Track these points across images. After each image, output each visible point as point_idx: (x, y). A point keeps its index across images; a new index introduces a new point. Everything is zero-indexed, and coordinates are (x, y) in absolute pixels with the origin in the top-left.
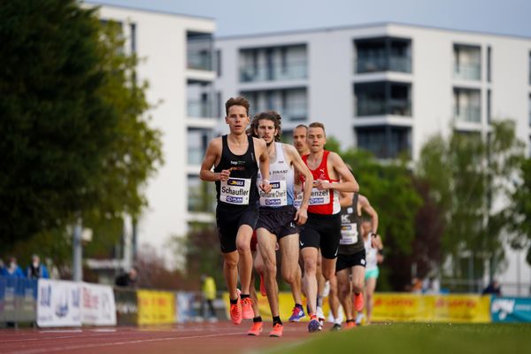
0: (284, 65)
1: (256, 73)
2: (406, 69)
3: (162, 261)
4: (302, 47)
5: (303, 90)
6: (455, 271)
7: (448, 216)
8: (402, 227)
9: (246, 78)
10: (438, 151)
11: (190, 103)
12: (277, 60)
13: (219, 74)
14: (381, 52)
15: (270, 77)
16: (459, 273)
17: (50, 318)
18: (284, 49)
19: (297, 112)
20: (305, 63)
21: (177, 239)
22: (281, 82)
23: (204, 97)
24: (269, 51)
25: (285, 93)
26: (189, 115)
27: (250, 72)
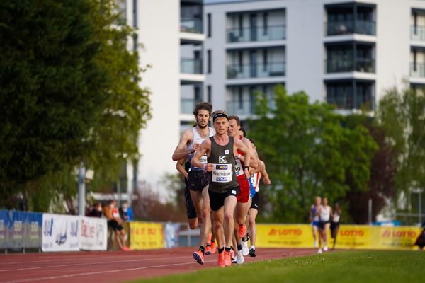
0: (265, 27)
1: (241, 35)
2: (371, 31)
3: (157, 195)
4: (281, 12)
5: (282, 49)
6: (406, 206)
7: (401, 159)
8: (360, 169)
9: (232, 38)
10: (394, 102)
11: (183, 60)
12: (260, 23)
13: (209, 35)
14: (349, 16)
15: (254, 38)
16: (410, 207)
17: (51, 245)
18: (266, 13)
19: (276, 68)
20: (284, 26)
21: (171, 177)
22: (262, 43)
23: (197, 54)
24: (253, 15)
25: (266, 51)
26: (182, 71)
27: (237, 33)
